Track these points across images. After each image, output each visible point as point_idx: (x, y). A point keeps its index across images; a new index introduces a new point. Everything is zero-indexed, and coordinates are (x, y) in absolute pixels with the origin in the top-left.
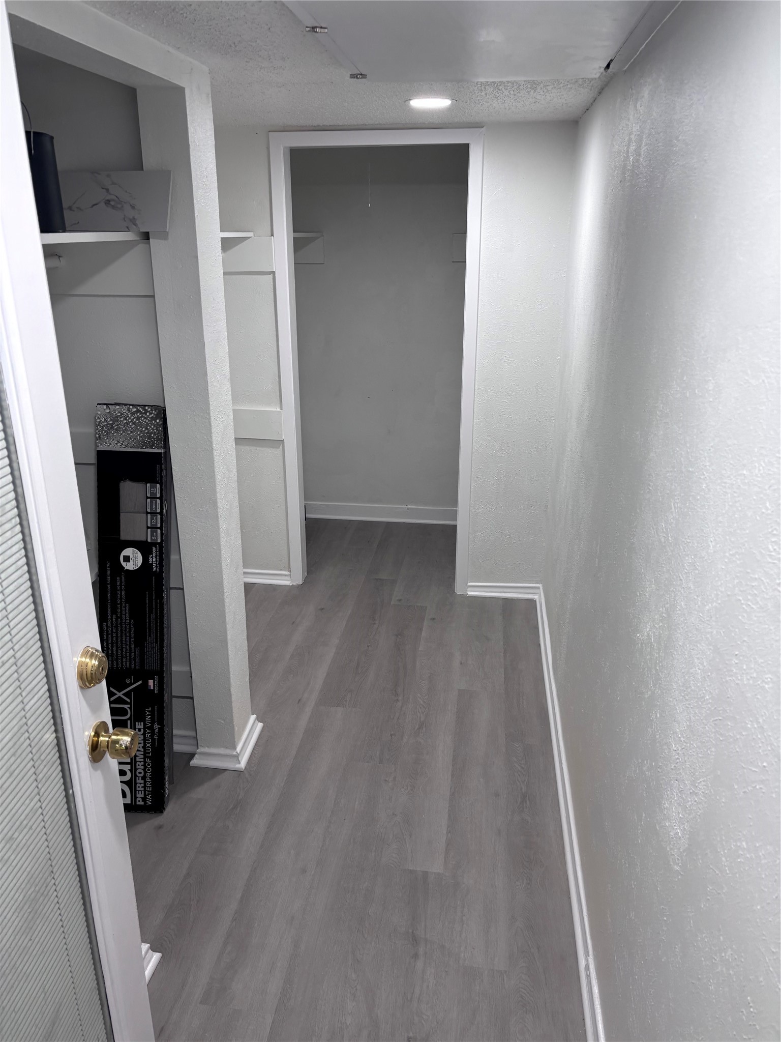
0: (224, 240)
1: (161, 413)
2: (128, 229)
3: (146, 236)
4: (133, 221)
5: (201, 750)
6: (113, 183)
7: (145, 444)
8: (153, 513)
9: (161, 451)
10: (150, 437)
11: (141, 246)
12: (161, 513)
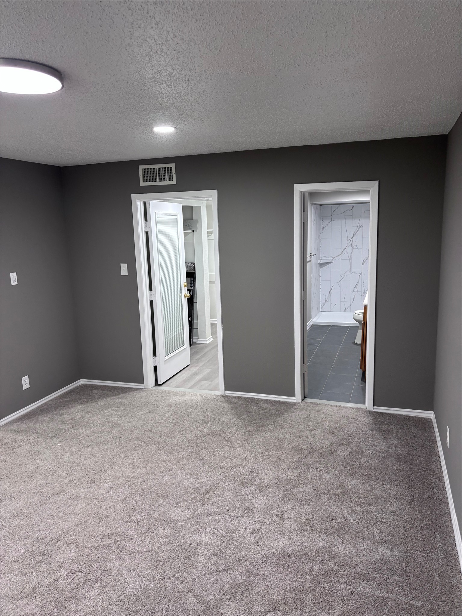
0: (208, 236)
1: (194, 264)
2: (190, 230)
3: (193, 231)
4: (191, 228)
5: (199, 339)
6: (188, 222)
7: (191, 270)
8: (192, 284)
9: (194, 271)
10: (192, 269)
11: (192, 233)
12: (193, 284)
